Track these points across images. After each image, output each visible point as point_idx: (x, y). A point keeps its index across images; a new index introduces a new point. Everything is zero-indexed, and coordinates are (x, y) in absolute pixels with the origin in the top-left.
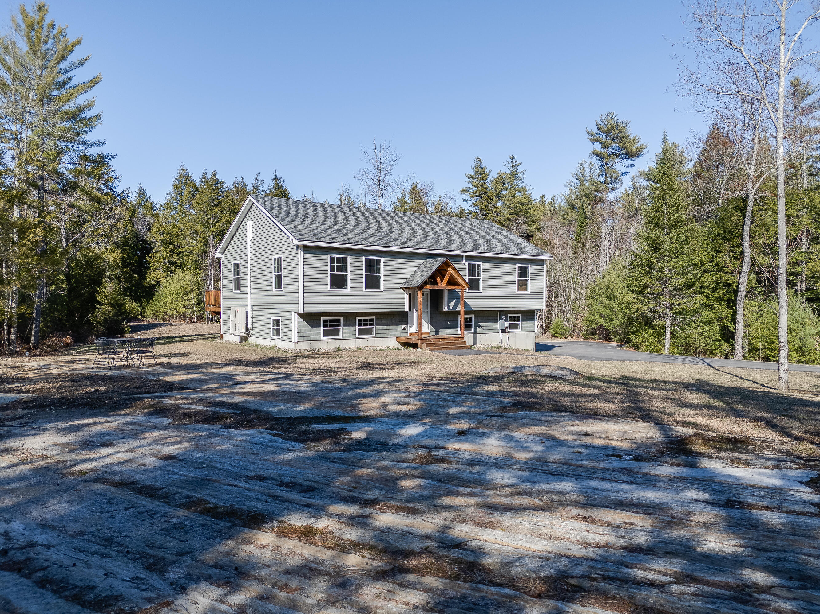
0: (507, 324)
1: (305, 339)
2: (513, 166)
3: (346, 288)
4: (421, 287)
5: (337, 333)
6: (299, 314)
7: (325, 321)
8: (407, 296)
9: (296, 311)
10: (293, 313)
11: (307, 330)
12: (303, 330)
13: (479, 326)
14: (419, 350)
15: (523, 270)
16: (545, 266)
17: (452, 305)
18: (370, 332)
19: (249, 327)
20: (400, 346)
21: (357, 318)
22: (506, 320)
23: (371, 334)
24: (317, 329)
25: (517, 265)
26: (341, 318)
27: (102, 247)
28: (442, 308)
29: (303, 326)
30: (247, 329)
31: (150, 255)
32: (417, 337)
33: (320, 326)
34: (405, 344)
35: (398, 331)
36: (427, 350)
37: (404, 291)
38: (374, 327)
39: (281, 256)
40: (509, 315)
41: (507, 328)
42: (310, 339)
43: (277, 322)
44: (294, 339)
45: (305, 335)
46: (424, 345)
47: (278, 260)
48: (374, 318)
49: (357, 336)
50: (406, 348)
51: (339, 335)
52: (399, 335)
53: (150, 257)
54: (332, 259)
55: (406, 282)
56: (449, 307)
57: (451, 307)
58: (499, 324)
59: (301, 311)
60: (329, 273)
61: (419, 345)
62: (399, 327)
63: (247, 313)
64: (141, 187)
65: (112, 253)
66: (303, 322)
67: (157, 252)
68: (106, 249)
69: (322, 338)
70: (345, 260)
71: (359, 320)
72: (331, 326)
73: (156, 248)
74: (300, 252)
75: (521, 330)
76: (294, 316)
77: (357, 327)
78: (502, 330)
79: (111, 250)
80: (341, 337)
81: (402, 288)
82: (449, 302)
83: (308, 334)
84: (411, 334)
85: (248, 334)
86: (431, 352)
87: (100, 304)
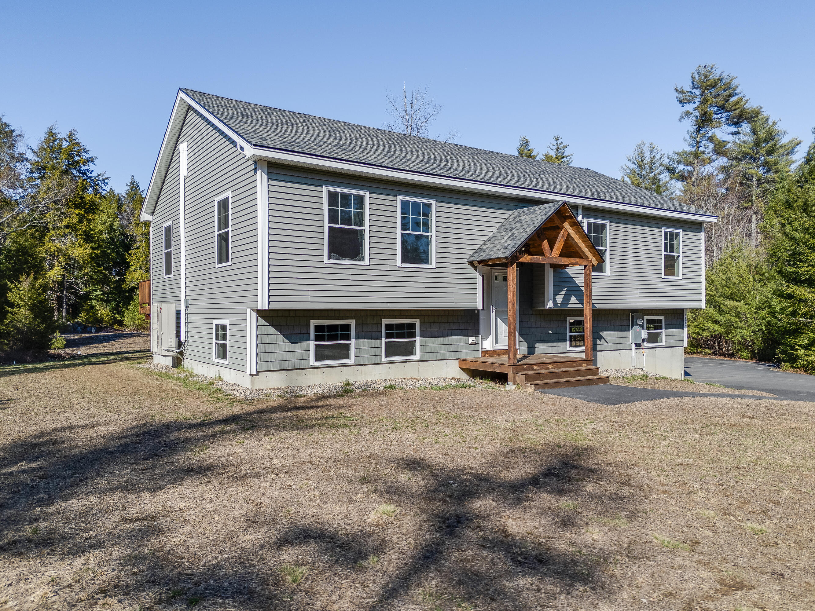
0: (644, 334)
1: (276, 366)
2: (558, 149)
3: (363, 259)
4: (513, 259)
5: (343, 353)
6: (261, 313)
7: (318, 328)
8: (480, 279)
9: (253, 306)
10: (248, 311)
11: (279, 347)
12: (271, 348)
13: (600, 338)
14: (510, 387)
15: (672, 239)
16: (703, 234)
17: (560, 298)
18: (409, 350)
19: (183, 339)
20: (465, 376)
21: (384, 322)
22: (642, 326)
23: (411, 353)
24: (301, 345)
25: (663, 230)
26: (352, 322)
27: (68, 242)
28: (543, 303)
29: (270, 339)
30: (180, 344)
31: (130, 252)
32: (504, 359)
33: (309, 340)
34: (474, 373)
35: (461, 348)
36: (530, 389)
37: (475, 268)
38: (418, 339)
39: (228, 194)
40: (646, 318)
41: (643, 340)
42: (286, 365)
43: (221, 331)
44: (251, 367)
45: (274, 357)
46: (521, 377)
47: (224, 205)
48: (417, 321)
49: (384, 359)
50: (478, 381)
51: (347, 357)
52: (463, 356)
53: (130, 255)
54: (332, 196)
55: (480, 251)
56: (555, 302)
57: (559, 301)
58: (631, 334)
59: (263, 303)
60: (326, 225)
61: (510, 376)
62: (463, 339)
63: (178, 314)
64: (133, 179)
65: (79, 248)
66: (271, 330)
67: (138, 248)
68: (73, 244)
69: (313, 363)
70: (360, 200)
71: (388, 327)
72: (330, 338)
73: (138, 244)
74: (261, 177)
75: (663, 343)
76: (251, 318)
77: (384, 341)
78: (637, 345)
79: (80, 245)
80: (352, 360)
81: (471, 263)
82: (556, 293)
83: (283, 356)
84: (485, 353)
85: (181, 353)
86: (540, 394)
87: (12, 305)
